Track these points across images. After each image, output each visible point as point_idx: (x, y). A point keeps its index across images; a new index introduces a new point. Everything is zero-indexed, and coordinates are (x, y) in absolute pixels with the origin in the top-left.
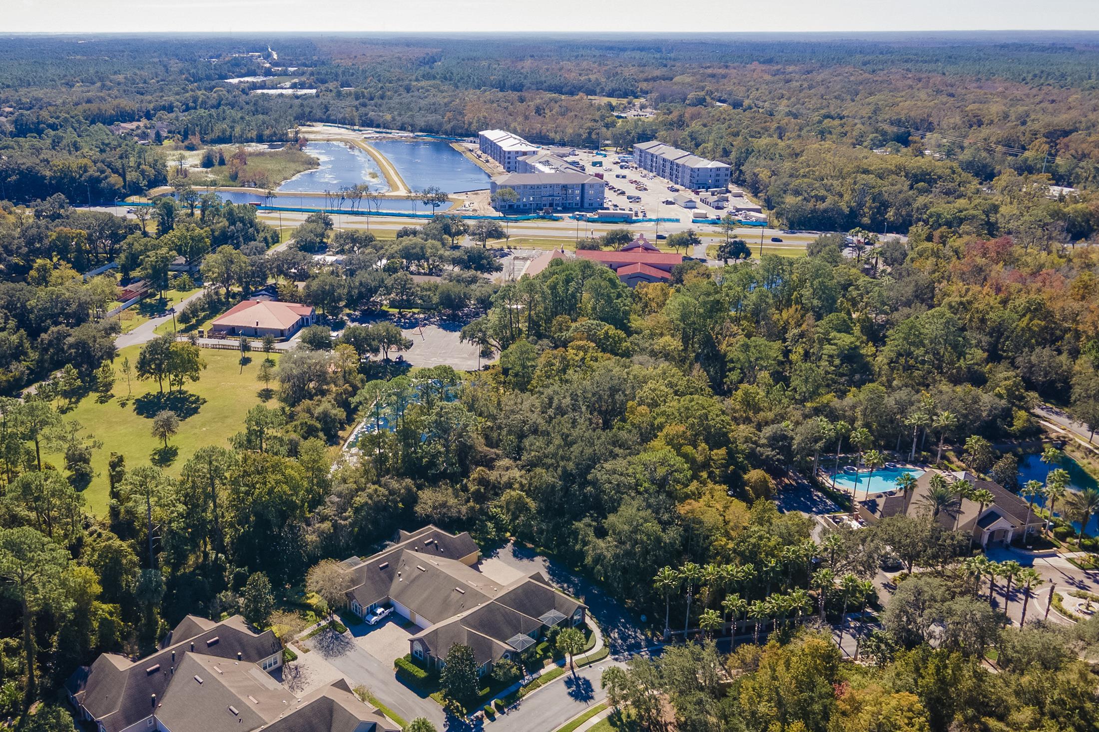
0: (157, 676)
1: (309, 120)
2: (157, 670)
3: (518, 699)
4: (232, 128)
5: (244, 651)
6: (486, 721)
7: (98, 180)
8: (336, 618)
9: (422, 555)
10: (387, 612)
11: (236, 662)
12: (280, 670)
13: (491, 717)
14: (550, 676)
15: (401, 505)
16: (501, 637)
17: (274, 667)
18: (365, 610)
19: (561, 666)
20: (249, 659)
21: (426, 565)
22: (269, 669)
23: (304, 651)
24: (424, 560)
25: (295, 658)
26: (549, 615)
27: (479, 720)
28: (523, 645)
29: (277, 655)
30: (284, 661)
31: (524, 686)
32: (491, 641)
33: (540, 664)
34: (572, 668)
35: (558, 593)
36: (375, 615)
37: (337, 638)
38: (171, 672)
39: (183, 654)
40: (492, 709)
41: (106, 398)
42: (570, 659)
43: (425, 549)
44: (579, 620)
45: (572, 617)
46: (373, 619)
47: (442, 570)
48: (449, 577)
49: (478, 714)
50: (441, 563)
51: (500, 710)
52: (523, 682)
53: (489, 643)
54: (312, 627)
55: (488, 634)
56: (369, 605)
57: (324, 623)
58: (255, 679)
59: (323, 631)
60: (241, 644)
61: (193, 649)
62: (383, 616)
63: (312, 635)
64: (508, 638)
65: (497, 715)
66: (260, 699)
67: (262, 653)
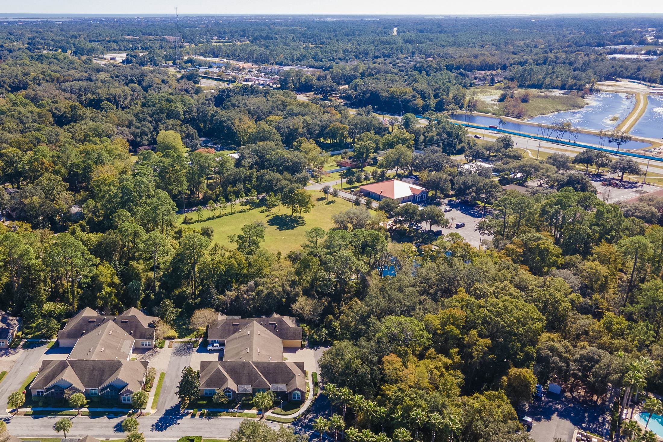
0: (92, 324)
1: (619, 77)
2: (94, 322)
3: (216, 416)
4: (544, 78)
5: (135, 332)
6: (189, 416)
7: (409, 101)
8: (201, 340)
9: (262, 328)
10: (220, 348)
11: (126, 334)
12: (150, 349)
13: (193, 416)
14: (247, 415)
15: (284, 300)
16: (238, 382)
17: (148, 346)
18: (210, 341)
19: (258, 414)
20: (135, 336)
21: (252, 332)
22: (144, 346)
23: (169, 347)
24: (255, 329)
25: (161, 348)
26: (278, 385)
27: (187, 414)
28: (243, 391)
29: (150, 341)
30: (156, 347)
31: (227, 412)
32: (227, 380)
33: (250, 407)
34: (262, 418)
35: (297, 377)
36: (212, 346)
37: (189, 349)
38: (98, 325)
39: (108, 320)
40: (198, 413)
41: (266, 211)
42: (268, 414)
43: (267, 326)
44: (298, 398)
45: (290, 393)
46: (210, 347)
47: (255, 338)
48: (252, 342)
49: (190, 411)
50: (264, 335)
51: (202, 416)
52: (230, 410)
53: (225, 380)
54: (187, 339)
55: (231, 376)
56: (213, 340)
57: (193, 340)
58: (122, 344)
59: (189, 342)
60: (136, 328)
61: (114, 320)
62: (217, 348)
63: (182, 342)
64: (241, 384)
65: (197, 417)
66: (107, 351)
67: (142, 337)
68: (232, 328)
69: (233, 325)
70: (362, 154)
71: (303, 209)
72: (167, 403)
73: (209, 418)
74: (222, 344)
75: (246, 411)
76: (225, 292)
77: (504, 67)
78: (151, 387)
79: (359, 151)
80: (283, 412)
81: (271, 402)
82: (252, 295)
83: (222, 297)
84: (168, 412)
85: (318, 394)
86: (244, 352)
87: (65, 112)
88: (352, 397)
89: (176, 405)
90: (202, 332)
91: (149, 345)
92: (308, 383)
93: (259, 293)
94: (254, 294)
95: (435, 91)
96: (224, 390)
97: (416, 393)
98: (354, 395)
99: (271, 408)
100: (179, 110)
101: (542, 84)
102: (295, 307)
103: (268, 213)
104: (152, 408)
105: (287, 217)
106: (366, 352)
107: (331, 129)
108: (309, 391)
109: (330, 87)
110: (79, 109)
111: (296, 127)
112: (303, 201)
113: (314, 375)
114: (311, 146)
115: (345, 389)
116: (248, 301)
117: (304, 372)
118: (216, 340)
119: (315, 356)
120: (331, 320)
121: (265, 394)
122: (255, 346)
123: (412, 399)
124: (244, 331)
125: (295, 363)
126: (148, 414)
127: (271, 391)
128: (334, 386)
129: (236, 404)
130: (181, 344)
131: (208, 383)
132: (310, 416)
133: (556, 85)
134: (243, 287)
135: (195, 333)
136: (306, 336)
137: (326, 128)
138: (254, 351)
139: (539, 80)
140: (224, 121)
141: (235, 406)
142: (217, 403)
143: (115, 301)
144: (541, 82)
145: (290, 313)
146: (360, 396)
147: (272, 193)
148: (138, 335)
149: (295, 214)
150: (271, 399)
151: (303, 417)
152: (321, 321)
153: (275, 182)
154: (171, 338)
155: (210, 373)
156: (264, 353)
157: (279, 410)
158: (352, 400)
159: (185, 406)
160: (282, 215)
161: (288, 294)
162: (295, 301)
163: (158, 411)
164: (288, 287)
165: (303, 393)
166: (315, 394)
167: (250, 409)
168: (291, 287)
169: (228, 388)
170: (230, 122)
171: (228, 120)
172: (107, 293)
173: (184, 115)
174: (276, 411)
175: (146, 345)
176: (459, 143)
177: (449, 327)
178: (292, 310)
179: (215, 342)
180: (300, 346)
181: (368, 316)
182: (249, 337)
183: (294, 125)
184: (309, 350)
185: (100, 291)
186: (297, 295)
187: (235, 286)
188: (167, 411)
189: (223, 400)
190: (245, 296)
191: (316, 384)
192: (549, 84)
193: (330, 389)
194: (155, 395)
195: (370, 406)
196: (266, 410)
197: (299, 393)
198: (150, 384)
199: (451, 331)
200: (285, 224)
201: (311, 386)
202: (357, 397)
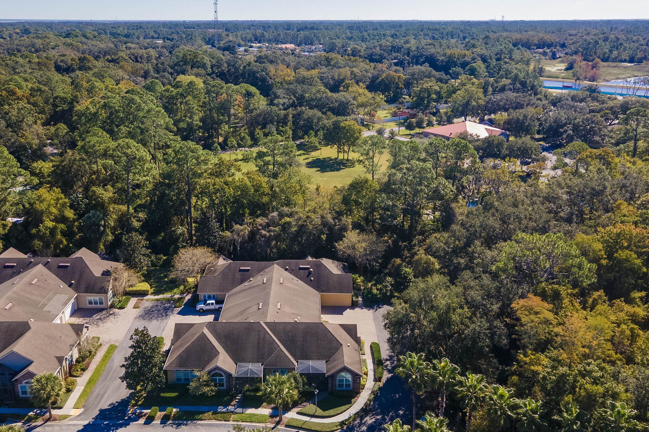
0: (9, 271)
2: (13, 266)
3: (194, 420)
4: (611, 51)
5: (78, 282)
6: (142, 421)
8: (188, 297)
9: (287, 274)
10: (217, 306)
11: (63, 285)
12: (101, 310)
13: (150, 420)
14: (252, 419)
15: (324, 237)
16: (237, 358)
17: (99, 306)
18: (201, 297)
19: (272, 416)
20: (77, 289)
21: (270, 280)
22: (93, 306)
23: (135, 307)
24: (275, 275)
25: (122, 308)
26: (311, 363)
27: (138, 417)
28: (246, 372)
29: (102, 296)
30: (112, 306)
31: (215, 413)
32: (217, 353)
33: (257, 403)
34: (278, 423)
35: (345, 349)
36: (205, 303)
37: (166, 309)
38: (19, 273)
39: (36, 264)
40: (160, 414)
41: (304, 154)
42: (292, 415)
43: (295, 272)
44: (348, 386)
45: (333, 376)
46: (200, 306)
47: (274, 287)
48: (268, 295)
49: (145, 411)
50: (289, 285)
51: (164, 420)
52: (221, 409)
53: (214, 354)
54: (167, 295)
55: (225, 348)
56: (207, 294)
57: (177, 296)
58: (50, 299)
59: (168, 300)
60: (81, 276)
61: (46, 265)
62: (212, 307)
63: (157, 300)
64: (243, 360)
65: (157, 422)
66: (16, 309)
67: (89, 289)
68: (238, 275)
69: (241, 271)
70: (422, 99)
71: (351, 149)
72: (106, 396)
73: (179, 425)
74: (220, 302)
75: (251, 411)
76: (232, 226)
77: (563, 46)
78: (83, 370)
79: (419, 95)
80: (320, 412)
81: (295, 393)
82: (274, 231)
83: (228, 234)
84: (103, 414)
85: (384, 380)
86: (255, 308)
87: (72, 64)
88: (459, 378)
89: (123, 401)
90: (193, 285)
91: (101, 303)
92: (365, 361)
93: (285, 227)
94: (277, 229)
95: (496, 55)
96: (209, 373)
97: (602, 369)
98: (463, 374)
99: (295, 404)
100: (205, 61)
101: (608, 57)
102: (341, 246)
103: (307, 156)
104: (76, 407)
105: (331, 160)
106: (476, 295)
107: (383, 80)
108: (366, 374)
109: (380, 55)
110: (89, 61)
111: (342, 77)
112: (352, 136)
113: (375, 348)
114: (361, 91)
115: (444, 363)
116: (268, 240)
117: (358, 340)
118: (212, 294)
119: (375, 319)
120: (400, 265)
121: (285, 377)
122: (272, 300)
123: (596, 381)
124: (257, 280)
125: (341, 325)
126: (65, 417)
127: (296, 373)
128: (420, 358)
129: (233, 398)
130: (155, 303)
131: (183, 360)
132: (369, 420)
133: (623, 57)
134: (260, 220)
135: (182, 287)
136: (359, 290)
137: (378, 78)
138: (271, 307)
139: (605, 53)
140: (258, 72)
141: (231, 400)
142: (195, 396)
143: (61, 242)
144: (607, 55)
145: (333, 256)
146: (479, 376)
147: (311, 131)
148: (83, 287)
149: (341, 156)
150: (297, 388)
151: (358, 421)
152: (384, 266)
153: (315, 121)
154: (142, 294)
155: (188, 342)
156: (287, 309)
157: (311, 408)
158: (461, 383)
159: (137, 401)
160: (324, 159)
161: (331, 229)
162: (340, 237)
163: (86, 411)
164: (329, 218)
165: (356, 377)
166: (377, 379)
167: (257, 407)
168: (334, 219)
169: (217, 368)
170: (264, 73)
171: (262, 71)
172: (47, 228)
173: (212, 68)
174: (305, 410)
175: (96, 303)
176: (535, 95)
177: (622, 254)
178: (336, 252)
179: (210, 298)
180: (349, 303)
181: (468, 244)
182: (265, 287)
183: (339, 75)
184: (365, 310)
185: (37, 226)
186: (344, 229)
187: (248, 219)
188: (102, 411)
189: (206, 389)
190: (264, 232)
191: (378, 362)
192: (616, 58)
193: (412, 363)
194: (89, 382)
195: (501, 396)
196: (287, 408)
197: (349, 377)
198: (83, 365)
199: (627, 260)
200: (328, 166)
201: (370, 366)
202: (472, 378)
